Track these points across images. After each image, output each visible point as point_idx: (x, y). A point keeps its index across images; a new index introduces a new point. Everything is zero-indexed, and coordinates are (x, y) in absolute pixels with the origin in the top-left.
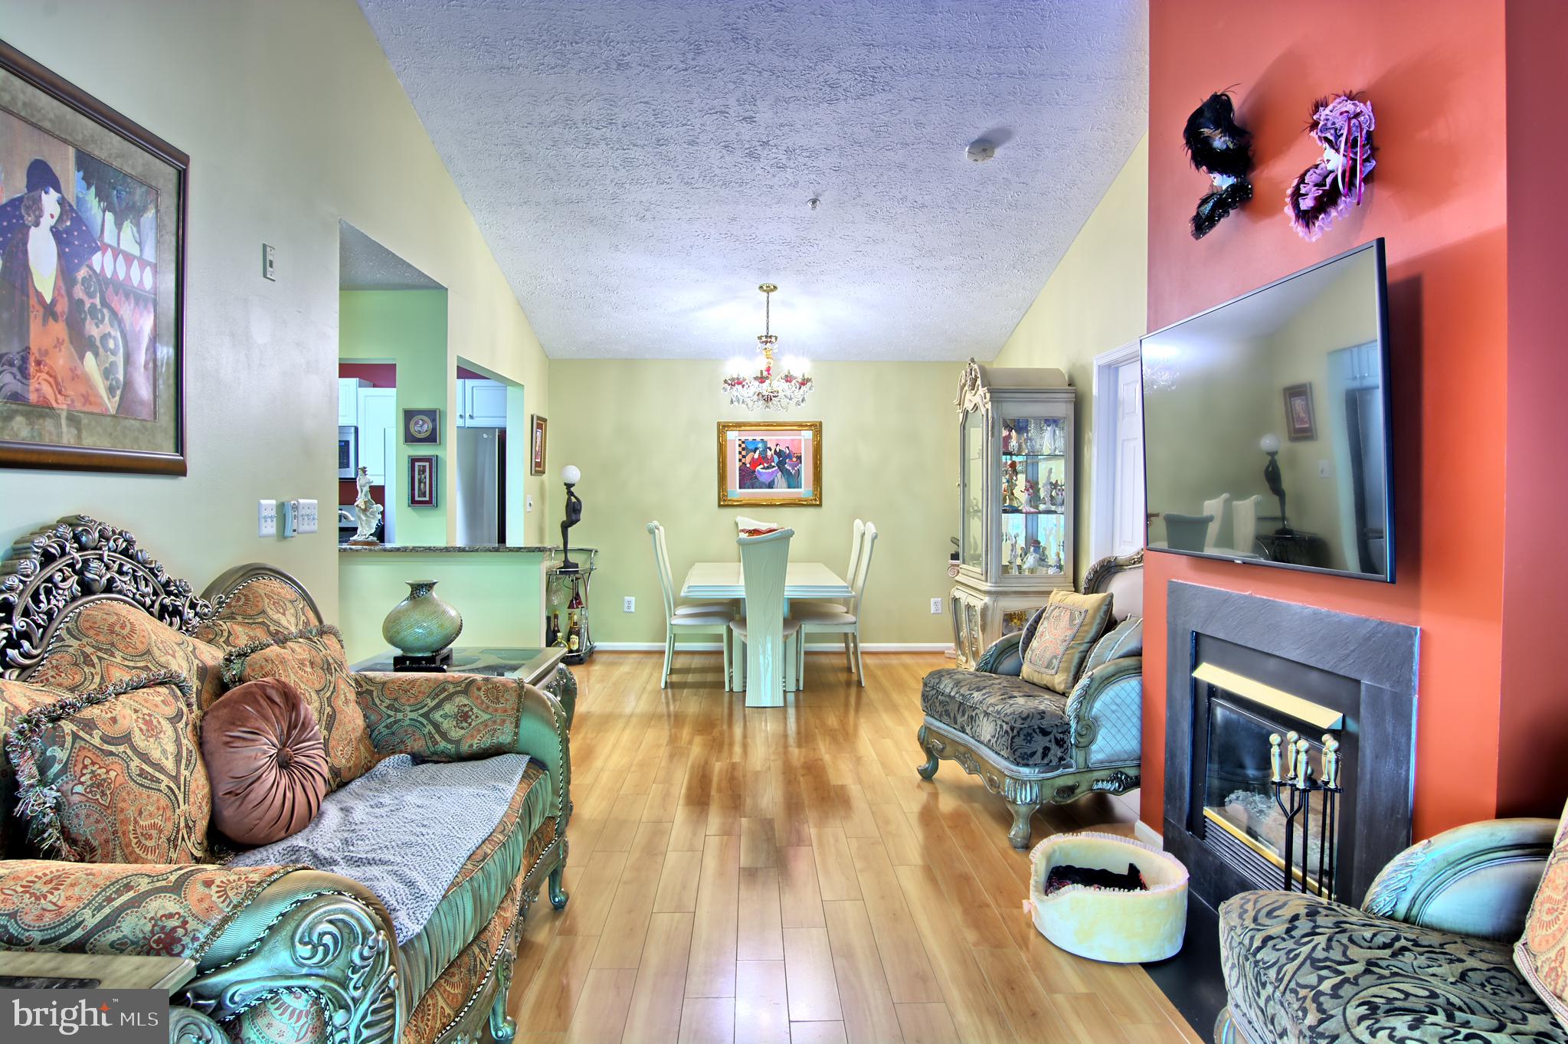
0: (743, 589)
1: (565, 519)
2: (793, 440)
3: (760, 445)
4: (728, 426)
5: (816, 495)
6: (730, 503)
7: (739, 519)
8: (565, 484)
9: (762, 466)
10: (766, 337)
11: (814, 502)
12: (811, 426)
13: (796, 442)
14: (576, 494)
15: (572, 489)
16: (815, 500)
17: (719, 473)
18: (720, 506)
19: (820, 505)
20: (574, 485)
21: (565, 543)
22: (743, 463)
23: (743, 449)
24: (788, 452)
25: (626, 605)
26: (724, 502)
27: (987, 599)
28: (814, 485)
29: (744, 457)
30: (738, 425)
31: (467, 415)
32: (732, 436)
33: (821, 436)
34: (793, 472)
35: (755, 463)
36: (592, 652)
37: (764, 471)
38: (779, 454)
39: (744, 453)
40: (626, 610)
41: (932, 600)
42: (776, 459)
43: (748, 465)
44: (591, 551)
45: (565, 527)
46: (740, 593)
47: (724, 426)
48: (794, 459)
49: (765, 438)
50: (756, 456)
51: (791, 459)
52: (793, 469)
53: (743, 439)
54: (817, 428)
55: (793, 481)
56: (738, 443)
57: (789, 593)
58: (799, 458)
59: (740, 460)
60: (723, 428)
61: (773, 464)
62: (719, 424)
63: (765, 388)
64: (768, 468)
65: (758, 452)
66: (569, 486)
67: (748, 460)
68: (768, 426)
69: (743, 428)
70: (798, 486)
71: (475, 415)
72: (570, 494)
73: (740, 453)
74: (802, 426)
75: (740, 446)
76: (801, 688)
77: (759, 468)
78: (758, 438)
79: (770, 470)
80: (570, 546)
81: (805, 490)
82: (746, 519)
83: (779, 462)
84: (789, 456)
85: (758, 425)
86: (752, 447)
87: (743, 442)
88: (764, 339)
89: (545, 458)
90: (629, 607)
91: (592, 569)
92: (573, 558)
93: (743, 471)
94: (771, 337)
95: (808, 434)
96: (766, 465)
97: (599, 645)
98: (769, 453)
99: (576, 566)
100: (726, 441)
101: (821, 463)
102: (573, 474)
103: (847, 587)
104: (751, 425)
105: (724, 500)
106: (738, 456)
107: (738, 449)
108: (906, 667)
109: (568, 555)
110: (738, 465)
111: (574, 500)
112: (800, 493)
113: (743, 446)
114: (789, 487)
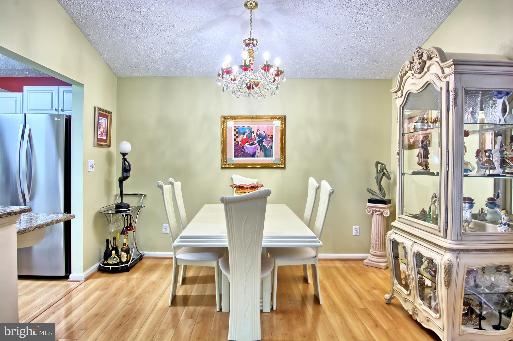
0: (227, 240)
1: (121, 176)
2: (268, 127)
3: (247, 130)
4: (227, 118)
5: (282, 161)
6: (228, 166)
7: (234, 176)
8: (121, 153)
9: (248, 143)
10: (250, 39)
11: (281, 166)
12: (279, 118)
13: (270, 129)
14: (128, 160)
15: (126, 157)
16: (282, 164)
17: (222, 148)
18: (222, 168)
19: (284, 168)
20: (127, 154)
21: (121, 192)
22: (237, 141)
23: (237, 133)
24: (264, 134)
25: (164, 229)
26: (224, 166)
27: (448, 256)
28: (281, 155)
29: (237, 137)
30: (234, 118)
31: (60, 109)
32: (230, 124)
33: (285, 125)
34: (268, 147)
35: (244, 141)
36: (141, 258)
37: (250, 146)
38: (259, 136)
39: (237, 135)
40: (163, 232)
41: (354, 227)
42: (257, 139)
43: (240, 143)
44: (142, 195)
45: (121, 181)
46: (225, 243)
47: (225, 118)
48: (269, 139)
49: (251, 126)
50: (245, 137)
51: (267, 139)
52: (268, 145)
53: (237, 126)
54: (283, 119)
55: (267, 153)
56: (233, 129)
57: (265, 243)
58: (272, 138)
59: (235, 140)
60: (224, 119)
61: (255, 142)
62: (222, 117)
63: (249, 76)
64: (252, 144)
65: (246, 134)
66: (124, 154)
67: (240, 139)
68: (252, 118)
69: (236, 120)
70: (271, 156)
71: (65, 109)
72: (125, 160)
73: (235, 135)
74: (273, 118)
75: (235, 130)
76: (274, 308)
77: (246, 145)
78: (246, 126)
79: (253, 146)
80: (124, 193)
81: (275, 158)
82: (239, 176)
83: (259, 141)
84: (265, 137)
85: (246, 117)
86: (242, 131)
87: (237, 128)
88: (248, 42)
89: (110, 137)
90: (165, 230)
91: (141, 207)
92: (126, 200)
93: (237, 146)
94: (253, 40)
95: (277, 124)
96: (250, 142)
97: (147, 253)
98: (253, 135)
99: (128, 206)
100: (226, 127)
101: (285, 142)
102: (127, 147)
103: (315, 238)
104: (242, 117)
105: (225, 164)
106: (233, 137)
107: (233, 133)
108: (337, 268)
109: (123, 198)
110: (233, 142)
111: (126, 163)
112: (272, 160)
113: (237, 130)
114: (266, 156)
